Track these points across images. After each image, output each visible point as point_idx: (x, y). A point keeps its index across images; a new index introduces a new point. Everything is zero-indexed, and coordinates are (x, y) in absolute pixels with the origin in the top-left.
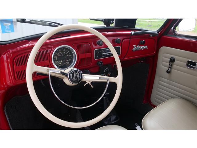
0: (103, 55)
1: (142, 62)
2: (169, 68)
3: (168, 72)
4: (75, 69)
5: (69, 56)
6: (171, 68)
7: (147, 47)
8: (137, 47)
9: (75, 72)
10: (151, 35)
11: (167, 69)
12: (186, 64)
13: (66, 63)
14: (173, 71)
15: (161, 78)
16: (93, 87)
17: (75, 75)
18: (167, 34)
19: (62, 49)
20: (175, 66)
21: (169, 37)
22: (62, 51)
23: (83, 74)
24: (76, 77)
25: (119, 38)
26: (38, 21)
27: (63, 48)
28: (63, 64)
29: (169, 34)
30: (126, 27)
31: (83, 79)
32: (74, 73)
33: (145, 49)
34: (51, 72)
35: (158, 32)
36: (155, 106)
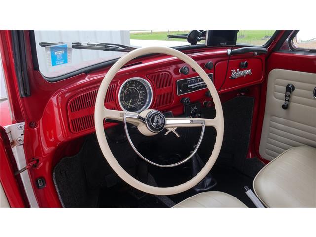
0: (190, 88)
1: (243, 94)
2: (286, 100)
3: (285, 107)
4: (153, 111)
5: (141, 92)
6: (288, 101)
7: (251, 71)
8: (236, 73)
9: (155, 115)
10: (256, 53)
11: (283, 102)
12: (312, 92)
13: (137, 104)
14: (293, 105)
15: (274, 117)
16: (178, 136)
17: (155, 119)
18: (279, 50)
19: (130, 83)
20: (294, 97)
21: (282, 53)
22: (131, 85)
23: (165, 118)
24: (158, 122)
25: (210, 62)
26: (97, 45)
27: (133, 81)
28: (133, 106)
29: (282, 49)
30: (223, 44)
31: (166, 125)
32: (153, 117)
33: (248, 75)
34: (126, 116)
35: (266, 48)
36: (267, 162)
